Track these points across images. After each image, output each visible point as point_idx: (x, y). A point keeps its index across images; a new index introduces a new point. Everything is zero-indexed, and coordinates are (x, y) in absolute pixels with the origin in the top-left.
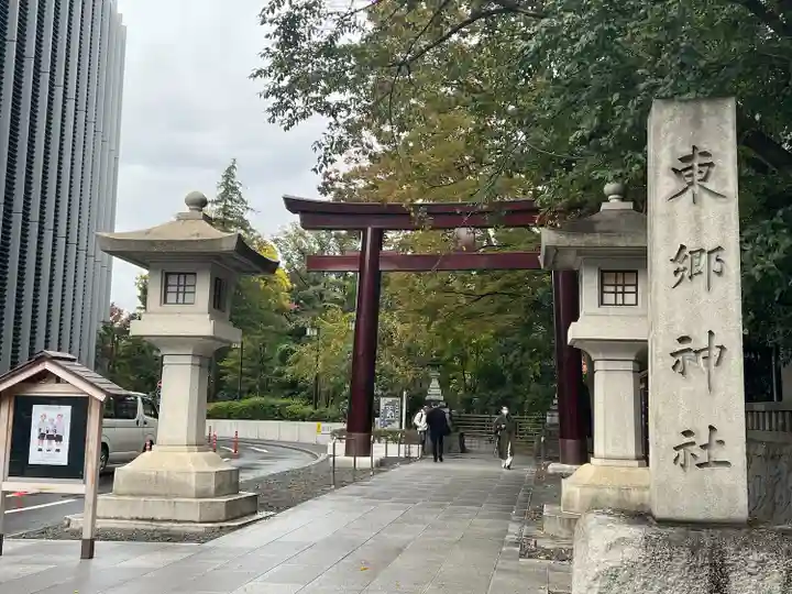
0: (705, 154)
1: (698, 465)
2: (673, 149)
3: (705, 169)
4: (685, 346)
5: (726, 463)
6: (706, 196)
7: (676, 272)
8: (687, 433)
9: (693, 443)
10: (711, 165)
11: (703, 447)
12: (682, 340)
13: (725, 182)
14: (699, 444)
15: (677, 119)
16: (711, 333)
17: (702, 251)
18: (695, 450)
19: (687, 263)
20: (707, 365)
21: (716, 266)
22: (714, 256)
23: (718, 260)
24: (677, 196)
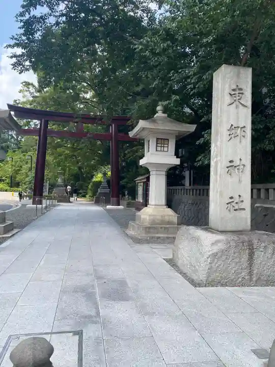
0: (241, 89)
1: (235, 210)
2: (230, 85)
3: (240, 95)
4: (232, 164)
5: (244, 209)
6: (240, 105)
7: (229, 135)
8: (231, 198)
9: (233, 202)
10: (242, 94)
11: (236, 203)
12: (231, 162)
13: (247, 101)
14: (235, 202)
15: (232, 73)
16: (240, 159)
17: (238, 127)
18: (233, 204)
19: (233, 131)
20: (238, 172)
21: (243, 134)
22: (243, 129)
23: (244, 131)
24: (230, 105)
